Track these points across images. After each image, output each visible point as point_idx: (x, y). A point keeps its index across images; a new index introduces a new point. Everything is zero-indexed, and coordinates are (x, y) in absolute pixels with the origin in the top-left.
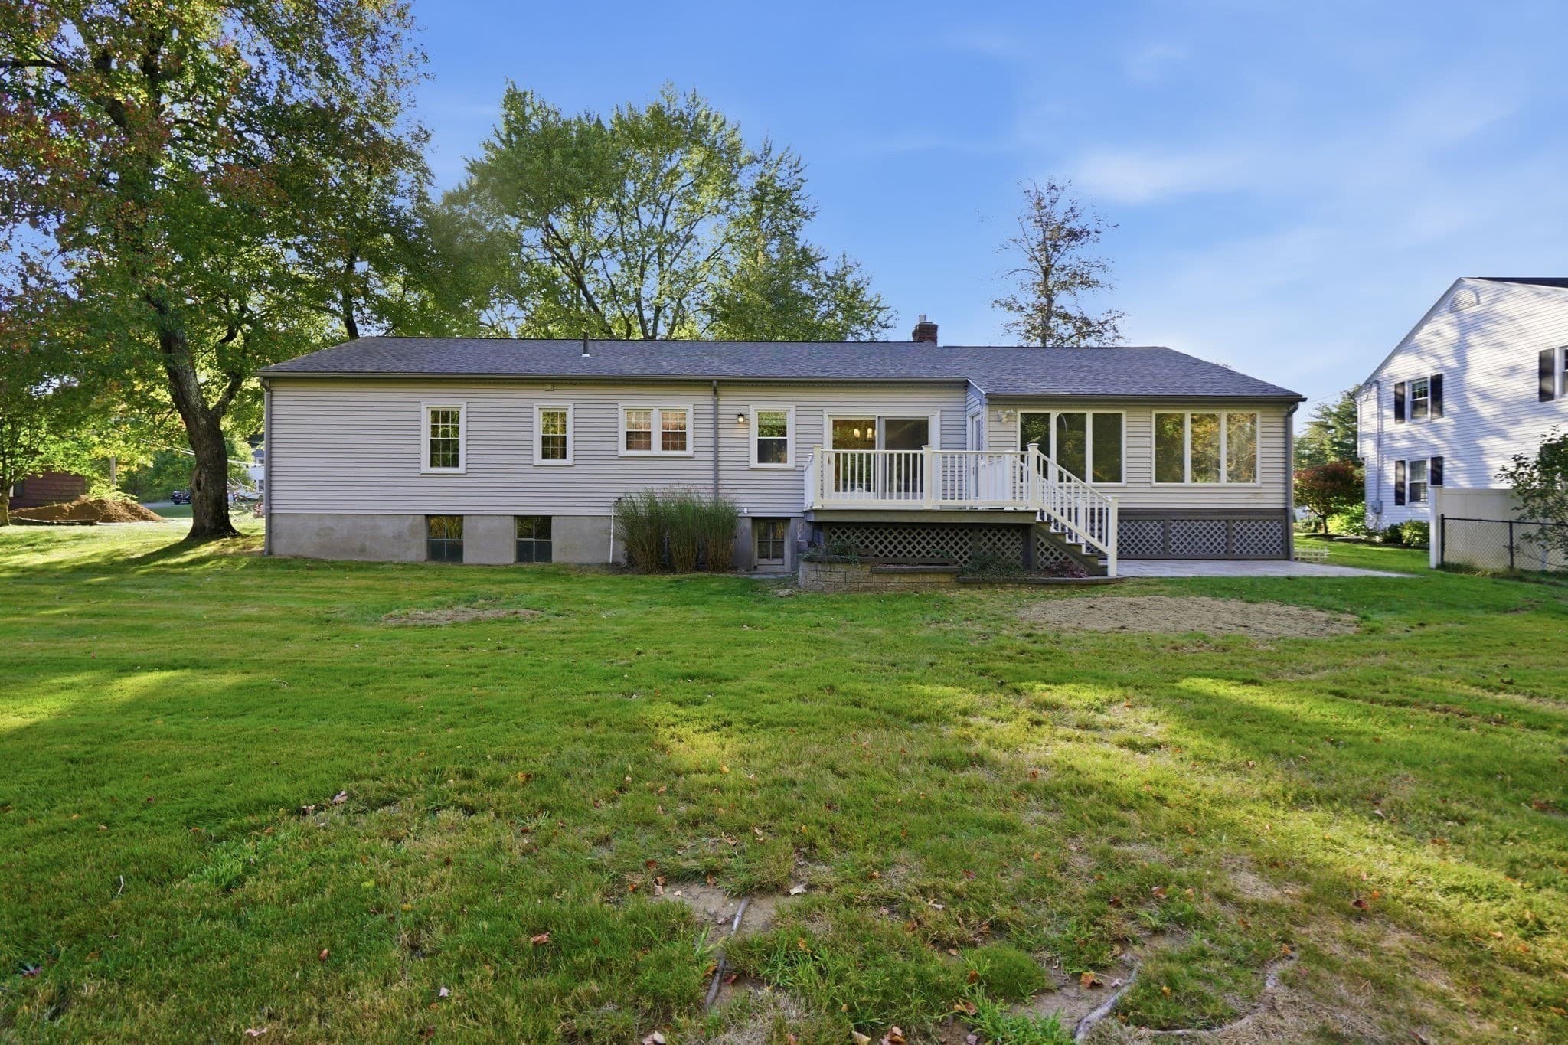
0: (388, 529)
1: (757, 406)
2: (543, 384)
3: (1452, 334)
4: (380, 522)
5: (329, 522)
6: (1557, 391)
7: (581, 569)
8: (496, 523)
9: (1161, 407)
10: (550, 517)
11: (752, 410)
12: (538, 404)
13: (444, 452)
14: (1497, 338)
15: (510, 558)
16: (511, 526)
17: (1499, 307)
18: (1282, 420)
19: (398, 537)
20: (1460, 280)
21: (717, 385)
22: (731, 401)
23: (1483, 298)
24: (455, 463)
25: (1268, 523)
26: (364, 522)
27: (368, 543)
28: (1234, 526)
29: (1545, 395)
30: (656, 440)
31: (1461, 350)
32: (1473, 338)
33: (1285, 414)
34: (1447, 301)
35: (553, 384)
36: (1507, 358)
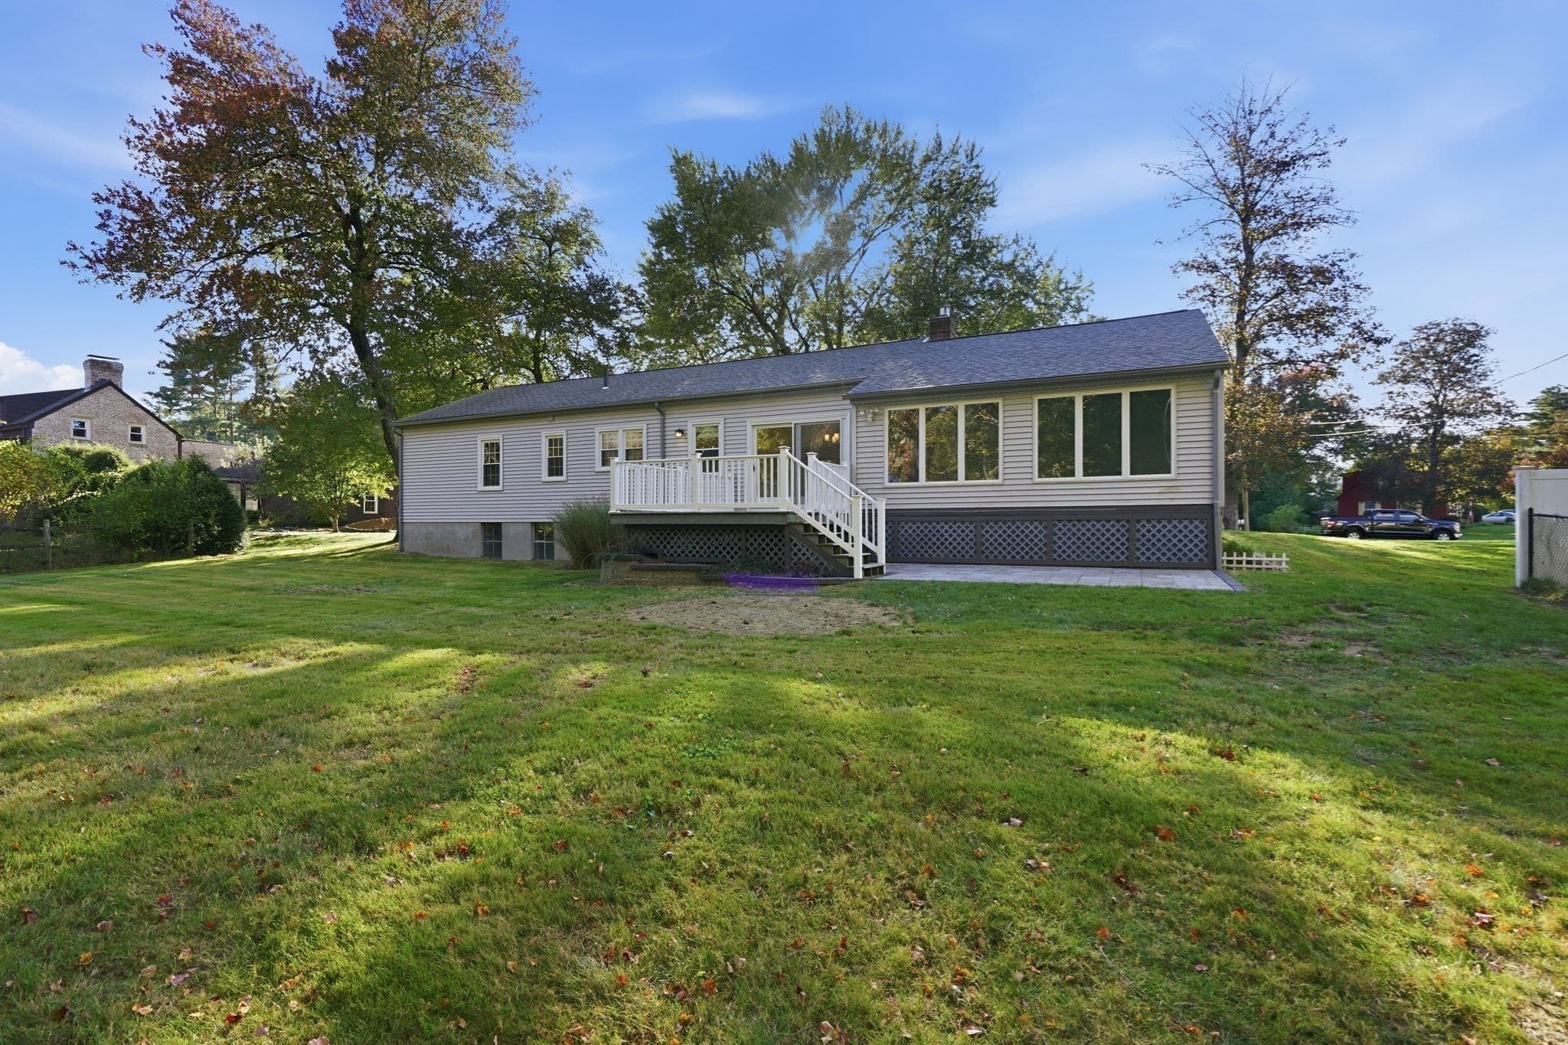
0: (461, 533)
2: (547, 416)
4: (457, 528)
5: (431, 529)
8: (520, 528)
9: (1045, 391)
10: (551, 523)
11: (690, 425)
12: (546, 431)
13: (493, 474)
15: (528, 556)
16: (529, 529)
18: (1207, 394)
19: (466, 539)
21: (662, 406)
24: (498, 482)
25: (1186, 522)
26: (449, 528)
27: (450, 544)
28: (1139, 526)
30: (622, 457)
33: (1211, 386)
35: (553, 416)
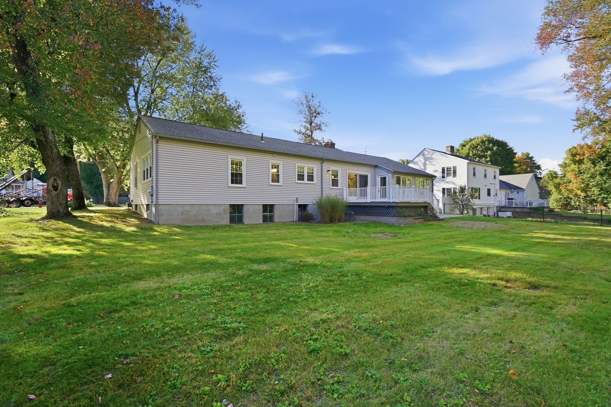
0: (214, 210)
1: (333, 167)
2: (273, 154)
3: (423, 160)
5: (187, 208)
6: (446, 176)
7: (284, 223)
8: (256, 207)
10: (273, 205)
12: (270, 161)
13: (236, 178)
14: (433, 163)
15: (261, 221)
16: (261, 209)
17: (433, 156)
19: (218, 214)
20: (425, 149)
21: (322, 160)
22: (327, 166)
23: (430, 154)
24: (241, 183)
26: (204, 208)
27: (205, 217)
29: (443, 177)
30: (306, 177)
31: (425, 165)
32: (427, 162)
34: (422, 153)
35: (276, 154)
36: (435, 168)
